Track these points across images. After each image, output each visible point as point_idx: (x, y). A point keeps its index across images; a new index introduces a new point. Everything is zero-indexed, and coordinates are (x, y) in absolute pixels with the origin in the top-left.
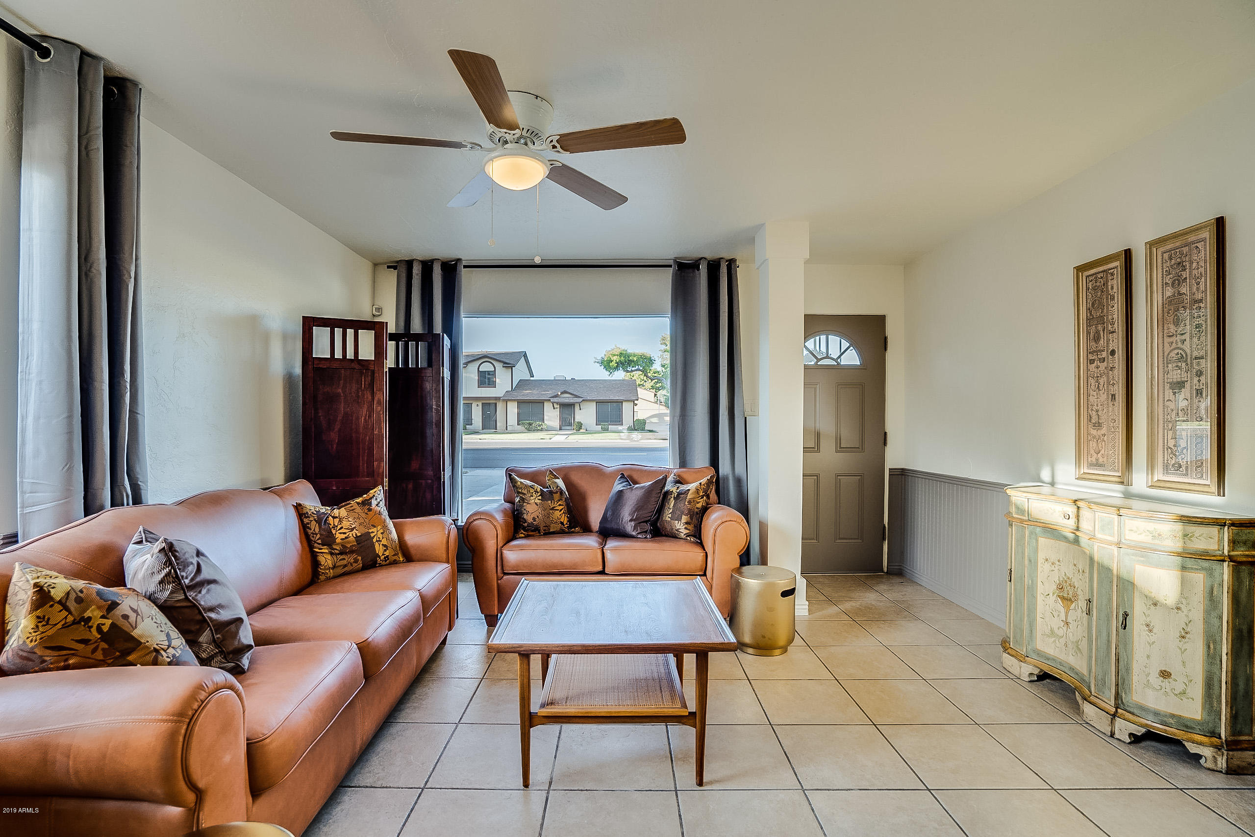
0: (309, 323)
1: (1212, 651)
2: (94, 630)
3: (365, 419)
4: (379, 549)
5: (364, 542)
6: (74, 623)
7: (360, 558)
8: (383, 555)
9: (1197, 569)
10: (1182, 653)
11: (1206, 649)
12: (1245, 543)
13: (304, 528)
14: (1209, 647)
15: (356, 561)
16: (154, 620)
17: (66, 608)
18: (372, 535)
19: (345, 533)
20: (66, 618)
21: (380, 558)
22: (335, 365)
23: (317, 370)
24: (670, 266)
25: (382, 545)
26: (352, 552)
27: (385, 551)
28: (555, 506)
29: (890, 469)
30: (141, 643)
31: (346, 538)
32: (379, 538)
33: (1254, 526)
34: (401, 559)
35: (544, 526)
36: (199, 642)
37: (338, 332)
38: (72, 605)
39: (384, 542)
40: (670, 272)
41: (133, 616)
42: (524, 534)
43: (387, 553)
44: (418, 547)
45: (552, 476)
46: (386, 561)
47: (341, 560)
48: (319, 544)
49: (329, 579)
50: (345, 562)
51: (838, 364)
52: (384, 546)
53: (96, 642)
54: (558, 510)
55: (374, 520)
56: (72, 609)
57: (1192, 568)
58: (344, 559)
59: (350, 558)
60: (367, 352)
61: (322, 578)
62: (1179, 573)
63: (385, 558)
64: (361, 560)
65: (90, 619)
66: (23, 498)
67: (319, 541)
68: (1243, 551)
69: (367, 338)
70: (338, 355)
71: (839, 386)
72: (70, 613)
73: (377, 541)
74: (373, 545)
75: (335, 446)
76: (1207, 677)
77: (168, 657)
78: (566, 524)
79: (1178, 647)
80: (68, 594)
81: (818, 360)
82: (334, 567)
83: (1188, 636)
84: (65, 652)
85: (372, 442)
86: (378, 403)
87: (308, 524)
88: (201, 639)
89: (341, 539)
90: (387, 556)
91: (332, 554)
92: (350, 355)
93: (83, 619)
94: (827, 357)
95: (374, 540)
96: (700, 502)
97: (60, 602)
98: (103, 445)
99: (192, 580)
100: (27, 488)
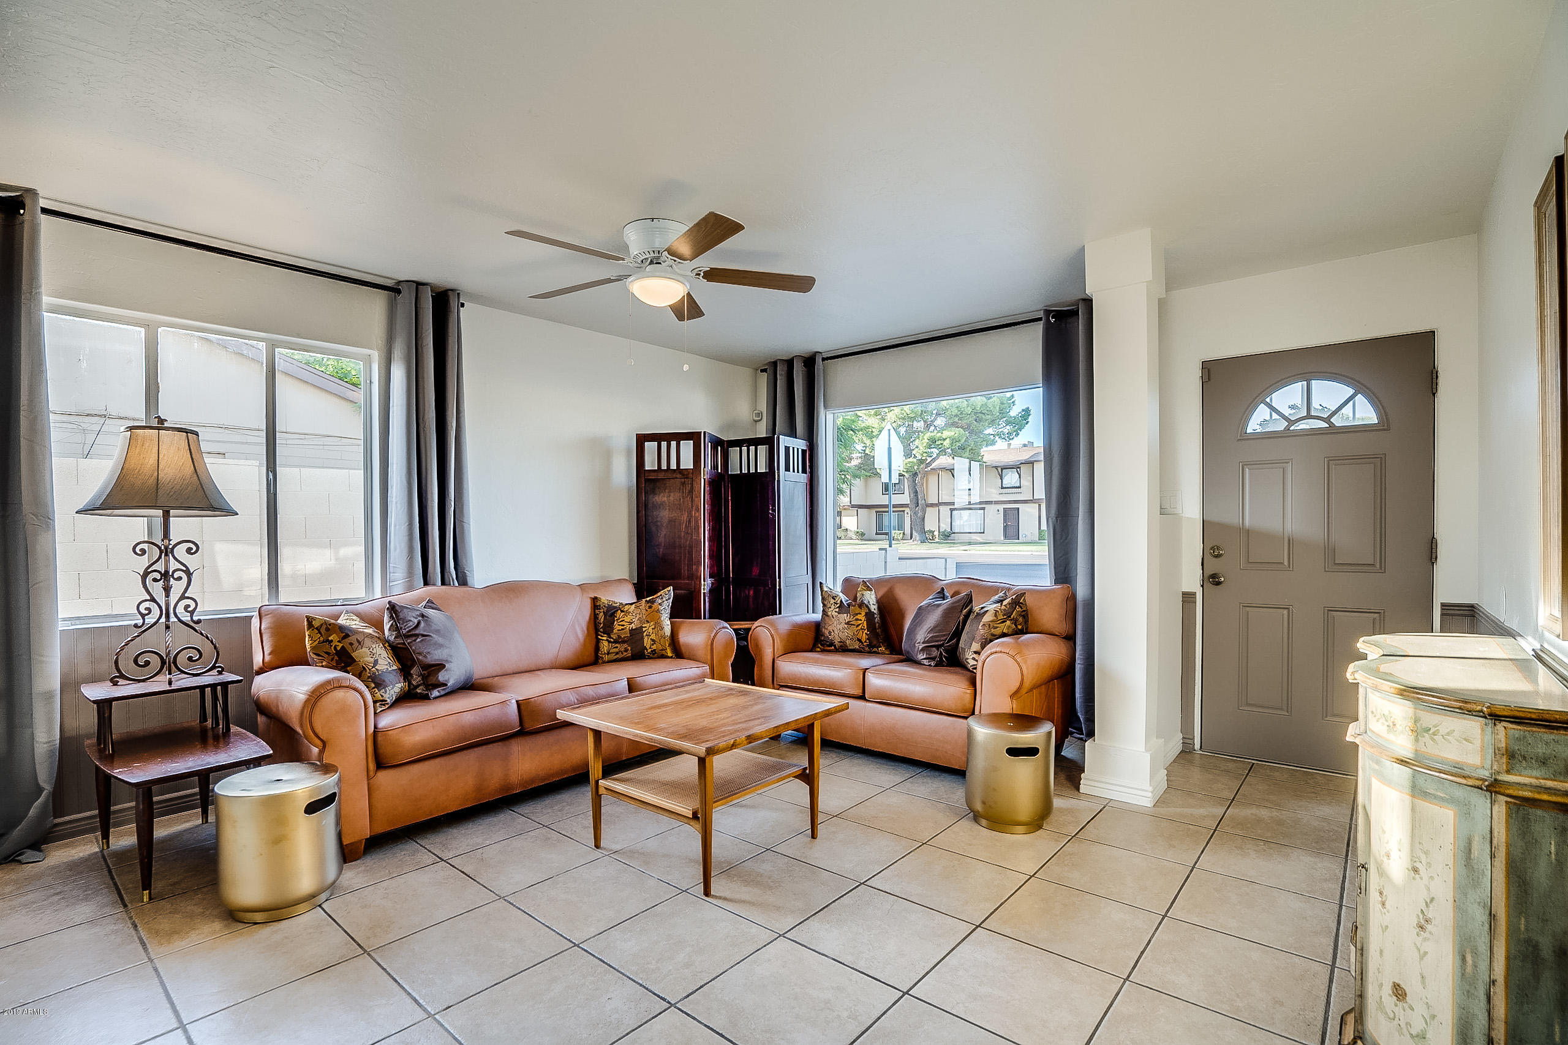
0: (642, 439)
1: (1469, 969)
2: (333, 647)
3: (686, 525)
4: (647, 642)
5: (636, 634)
6: (323, 642)
7: (629, 648)
8: (650, 648)
9: (1442, 799)
10: (1421, 958)
11: (1458, 962)
12: (1543, 762)
13: (594, 617)
14: (1463, 959)
15: (626, 650)
16: (371, 650)
17: (320, 633)
18: (644, 629)
19: (623, 625)
20: (319, 638)
21: (647, 651)
22: (661, 476)
23: (647, 481)
24: (1040, 319)
25: (651, 639)
26: (624, 642)
27: (653, 645)
28: (851, 620)
29: (1443, 605)
30: (355, 661)
31: (622, 629)
32: (649, 633)
33: (1565, 729)
34: (670, 655)
35: (839, 642)
36: (411, 674)
37: (664, 444)
38: (323, 631)
39: (653, 637)
40: (1039, 328)
41: (356, 644)
42: (820, 649)
43: (654, 647)
44: (687, 645)
45: (863, 588)
46: (654, 654)
47: (614, 648)
48: (601, 632)
49: (604, 662)
50: (617, 650)
51: (1332, 425)
52: (653, 640)
53: (333, 655)
54: (854, 625)
55: (654, 616)
56: (323, 634)
57: (1435, 797)
58: (617, 647)
59: (621, 647)
60: (687, 463)
61: (600, 661)
62: (1407, 798)
63: (652, 651)
64: (631, 650)
65: (332, 641)
66: (390, 575)
67: (602, 630)
68: (1537, 778)
69: (687, 447)
70: (664, 467)
71: (1331, 462)
72: (322, 635)
73: (647, 635)
74: (643, 638)
75: (661, 550)
76: (1460, 1019)
77: (369, 673)
78: (865, 642)
79: (1415, 944)
80: (322, 625)
81: (1291, 422)
82: (608, 653)
83: (1429, 927)
84: (321, 658)
85: (691, 547)
86: (696, 509)
87: (598, 614)
88: (412, 672)
89: (618, 630)
90: (655, 650)
91: (609, 642)
92: (674, 466)
93: (328, 640)
94: (1309, 416)
95: (645, 634)
96: (997, 627)
97: (317, 628)
98: (434, 543)
99: (409, 631)
100: (392, 570)
